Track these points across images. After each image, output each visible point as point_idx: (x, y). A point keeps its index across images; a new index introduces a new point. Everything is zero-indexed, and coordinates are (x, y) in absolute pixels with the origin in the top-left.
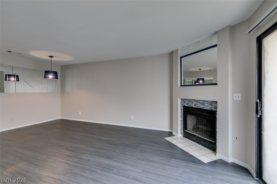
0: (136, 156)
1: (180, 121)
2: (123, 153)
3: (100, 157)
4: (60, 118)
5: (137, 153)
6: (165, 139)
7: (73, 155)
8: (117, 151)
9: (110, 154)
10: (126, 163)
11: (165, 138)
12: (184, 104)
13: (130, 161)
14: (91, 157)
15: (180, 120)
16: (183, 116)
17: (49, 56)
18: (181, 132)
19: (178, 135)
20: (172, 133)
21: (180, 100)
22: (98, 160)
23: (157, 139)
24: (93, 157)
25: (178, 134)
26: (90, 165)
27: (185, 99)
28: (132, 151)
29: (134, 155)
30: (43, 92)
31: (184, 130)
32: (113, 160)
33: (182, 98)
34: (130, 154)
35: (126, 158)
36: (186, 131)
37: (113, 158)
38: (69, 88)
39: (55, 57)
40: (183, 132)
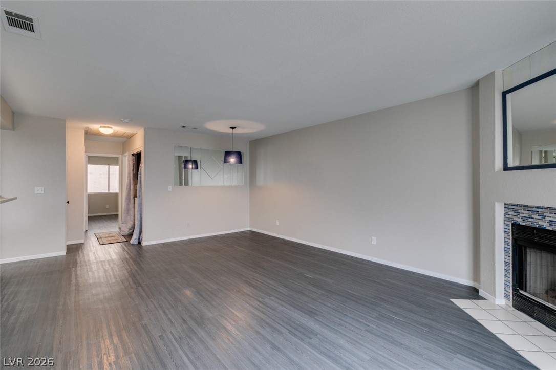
0: (364, 324)
1: (504, 265)
2: (340, 312)
3: (295, 307)
4: (249, 229)
5: (371, 318)
6: (453, 303)
7: (253, 294)
8: (329, 305)
9: (314, 307)
10: (341, 333)
11: (452, 300)
12: (516, 219)
13: (350, 330)
14: (279, 303)
15: (503, 260)
16: (511, 251)
17: (231, 128)
18: (507, 293)
19: (496, 300)
20: (477, 291)
21: (503, 206)
22: (289, 311)
23: (428, 298)
24: (282, 305)
25: (494, 296)
26: (273, 318)
27: (517, 206)
28: (360, 312)
29: (362, 321)
30: (225, 185)
31: (514, 290)
32: (316, 319)
33: (508, 202)
34: (352, 316)
35: (343, 322)
36: (521, 292)
37: (317, 315)
38: (261, 179)
39: (238, 127)
40: (513, 294)
